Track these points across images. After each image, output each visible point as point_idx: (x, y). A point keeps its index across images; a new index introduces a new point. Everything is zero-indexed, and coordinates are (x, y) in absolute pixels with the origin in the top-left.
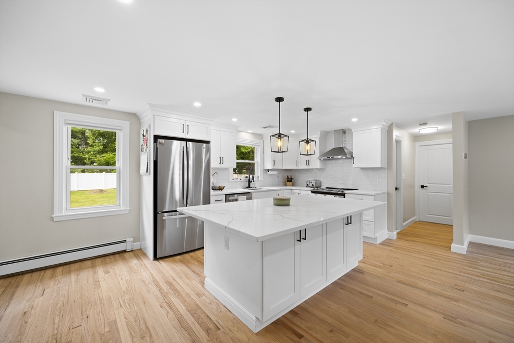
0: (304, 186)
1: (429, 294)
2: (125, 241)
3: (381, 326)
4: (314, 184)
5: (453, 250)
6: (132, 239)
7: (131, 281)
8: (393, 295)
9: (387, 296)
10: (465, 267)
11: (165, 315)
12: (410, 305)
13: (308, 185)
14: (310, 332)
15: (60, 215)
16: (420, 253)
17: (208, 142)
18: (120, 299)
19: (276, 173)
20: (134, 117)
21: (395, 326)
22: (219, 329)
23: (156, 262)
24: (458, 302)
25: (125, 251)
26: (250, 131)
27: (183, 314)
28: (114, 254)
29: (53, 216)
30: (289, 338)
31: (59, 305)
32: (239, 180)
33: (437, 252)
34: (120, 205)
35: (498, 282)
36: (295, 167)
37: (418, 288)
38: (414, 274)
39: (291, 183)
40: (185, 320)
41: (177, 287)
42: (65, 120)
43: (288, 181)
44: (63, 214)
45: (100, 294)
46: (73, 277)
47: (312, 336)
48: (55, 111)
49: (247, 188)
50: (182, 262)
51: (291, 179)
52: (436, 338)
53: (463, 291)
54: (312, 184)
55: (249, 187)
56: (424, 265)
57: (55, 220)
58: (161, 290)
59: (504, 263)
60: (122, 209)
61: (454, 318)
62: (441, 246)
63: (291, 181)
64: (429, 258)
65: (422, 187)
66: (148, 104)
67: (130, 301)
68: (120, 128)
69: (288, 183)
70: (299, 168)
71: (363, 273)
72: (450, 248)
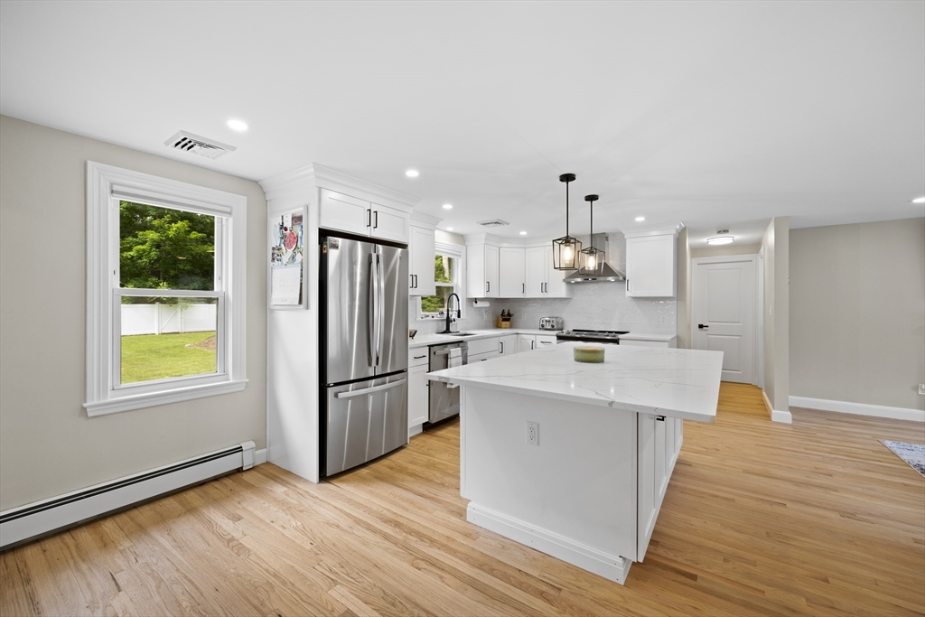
0: (535, 328)
2: (240, 449)
4: (555, 324)
5: (774, 419)
6: (253, 444)
7: (307, 528)
10: (806, 442)
11: (440, 583)
12: (789, 505)
13: (543, 326)
14: (699, 566)
15: (102, 401)
16: (736, 426)
17: (404, 246)
18: (317, 567)
19: (487, 304)
20: (256, 188)
22: (560, 590)
23: (325, 485)
24: (836, 491)
25: (240, 470)
26: (450, 229)
27: (472, 575)
28: (216, 479)
29: (85, 405)
30: (681, 583)
31: (185, 604)
32: (430, 318)
33: (755, 424)
34: (225, 372)
35: (858, 458)
36: (520, 296)
37: (778, 479)
39: (508, 323)
40: (487, 585)
41: (415, 527)
42: (112, 185)
43: (504, 320)
44: (110, 400)
45: (264, 565)
46: (161, 538)
47: (706, 572)
48: (89, 163)
49: (444, 333)
50: (381, 478)
51: (509, 315)
52: (856, 545)
53: (831, 476)
54: (551, 323)
55: (447, 331)
56: (757, 445)
57: (90, 415)
58: (386, 537)
59: (843, 431)
60: (231, 381)
61: (851, 514)
62: (754, 414)
63: (508, 320)
65: (701, 326)
66: (314, 163)
67: (342, 567)
68: (228, 210)
69: (504, 323)
70: (527, 297)
71: (691, 465)
72: (768, 417)
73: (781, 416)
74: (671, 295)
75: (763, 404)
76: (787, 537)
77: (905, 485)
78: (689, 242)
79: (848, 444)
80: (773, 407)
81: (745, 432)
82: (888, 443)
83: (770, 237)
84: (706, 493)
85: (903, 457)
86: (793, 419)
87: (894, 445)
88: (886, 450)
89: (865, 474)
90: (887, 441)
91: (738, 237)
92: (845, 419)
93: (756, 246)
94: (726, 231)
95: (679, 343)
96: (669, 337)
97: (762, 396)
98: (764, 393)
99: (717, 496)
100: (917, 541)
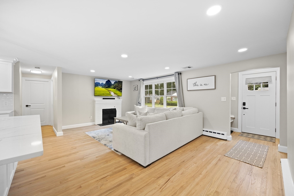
1: (68, 156)
3: (65, 182)
5: (57, 135)
8: (54, 167)
9: (52, 169)
10: (68, 140)
12: (66, 165)
21: (70, 177)
24: (78, 152)
33: (52, 139)
38: (53, 153)
52: (86, 168)
53: (76, 148)
56: (52, 147)
59: (76, 133)
61: (83, 158)
62: (52, 136)
64: (51, 143)
65: (27, 106)
72: (55, 135)
73: (59, 133)
74: (11, 91)
75: (53, 131)
76: (67, 179)
77: (92, 143)
78: (21, 69)
79: (78, 137)
80: (57, 131)
81: (48, 144)
82: (87, 133)
83: (56, 74)
84: (32, 181)
85: (90, 136)
86: (63, 134)
87: (88, 133)
88: (86, 135)
89: (84, 144)
90: (86, 133)
91: (44, 72)
92: (76, 129)
93: (50, 77)
94: (39, 68)
95: (16, 113)
96: (9, 112)
97: (53, 128)
98: (53, 127)
99: (37, 179)
100: (97, 157)
